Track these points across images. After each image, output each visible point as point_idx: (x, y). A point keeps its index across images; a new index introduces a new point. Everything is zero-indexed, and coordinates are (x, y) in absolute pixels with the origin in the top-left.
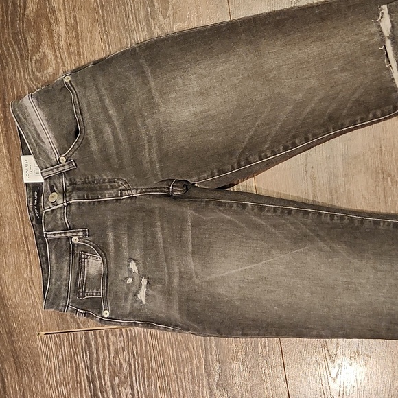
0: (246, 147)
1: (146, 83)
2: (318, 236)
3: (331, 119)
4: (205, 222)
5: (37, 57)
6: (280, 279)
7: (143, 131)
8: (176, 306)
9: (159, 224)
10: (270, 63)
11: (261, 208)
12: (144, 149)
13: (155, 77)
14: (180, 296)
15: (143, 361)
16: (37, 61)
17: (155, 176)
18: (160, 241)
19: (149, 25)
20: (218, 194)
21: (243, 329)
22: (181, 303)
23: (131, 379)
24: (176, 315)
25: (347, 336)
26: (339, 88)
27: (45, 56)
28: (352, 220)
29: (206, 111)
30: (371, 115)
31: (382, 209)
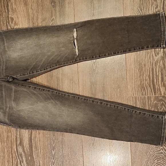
0: (32, 68)
1: (4, 44)
2: (52, 98)
3: (58, 62)
4: (18, 91)
6: (40, 111)
7: (2, 59)
8: (7, 117)
9: (4, 90)
10: (42, 42)
11: (35, 88)
12: (1, 65)
13: (7, 42)
14: (9, 114)
17: (3, 74)
18: (4, 96)
19: (7, 25)
20: (23, 82)
21: (27, 127)
22: (8, 117)
25: (57, 131)
26: (61, 52)
28: (62, 94)
29: (22, 55)
30: (69, 62)
31: (71, 92)
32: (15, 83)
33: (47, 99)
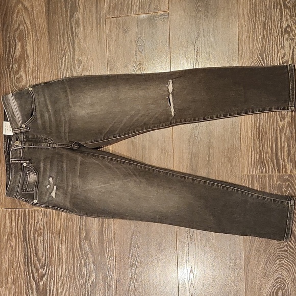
0: (108, 132)
1: (67, 96)
2: (135, 174)
3: (145, 124)
4: (86, 163)
5: (17, 76)
6: (117, 192)
7: (63, 118)
8: (68, 200)
9: (65, 161)
10: (122, 96)
11: (112, 160)
12: (62, 126)
13: (71, 94)
14: (71, 196)
15: (50, 226)
16: (17, 78)
17: (66, 139)
18: (65, 169)
19: (71, 70)
20: (93, 151)
21: (97, 214)
22: (71, 199)
23: (44, 234)
24: (68, 204)
25: (142, 220)
26: (150, 111)
27: (21, 76)
28: (149, 169)
29: (92, 113)
30: (161, 125)
31: (162, 166)
32: (82, 152)
33: (127, 175)
